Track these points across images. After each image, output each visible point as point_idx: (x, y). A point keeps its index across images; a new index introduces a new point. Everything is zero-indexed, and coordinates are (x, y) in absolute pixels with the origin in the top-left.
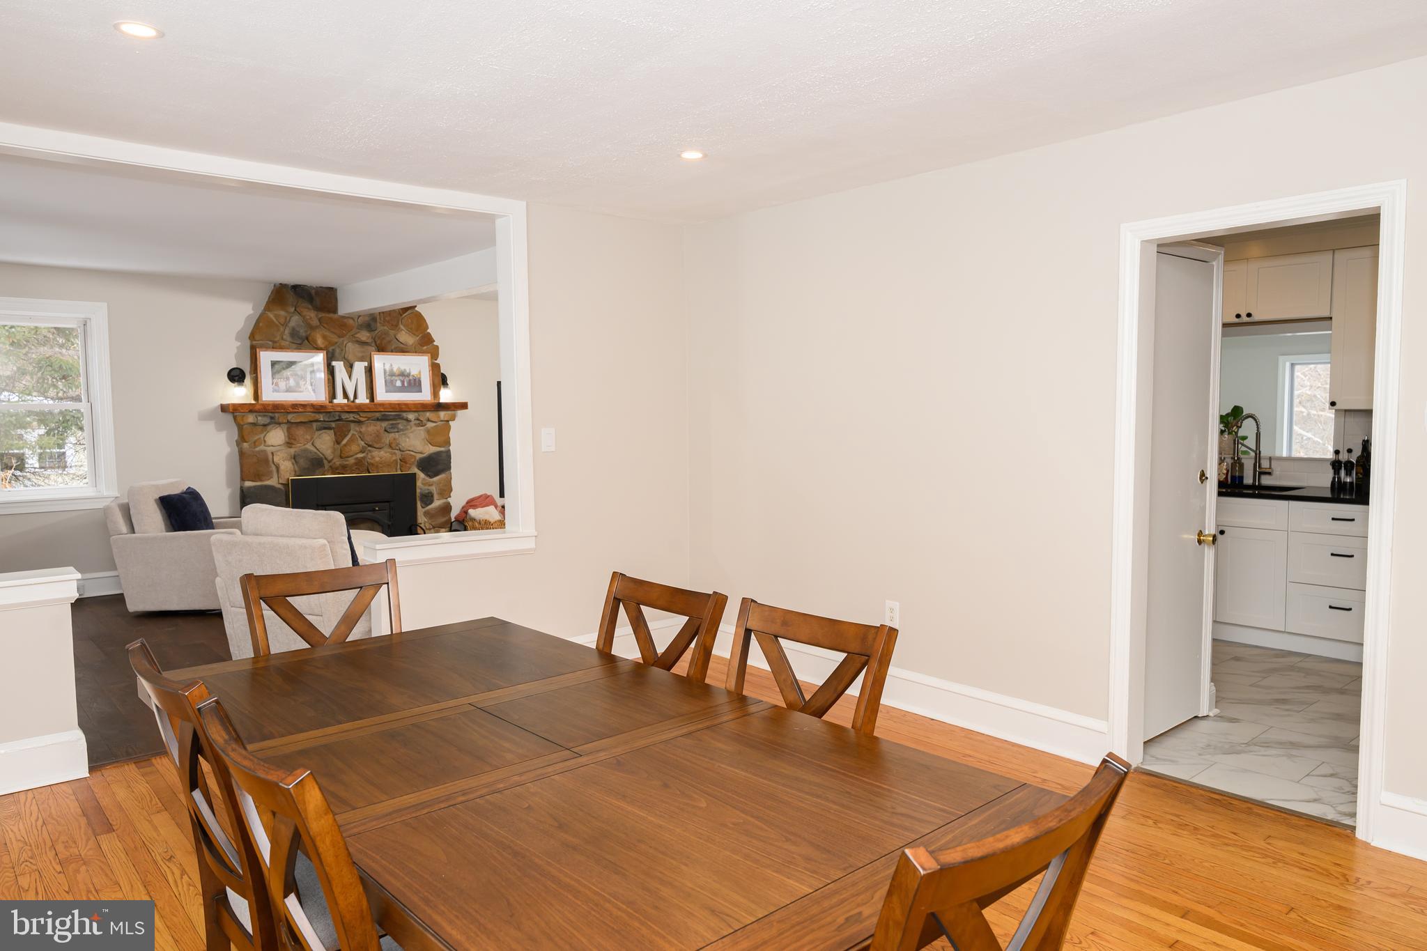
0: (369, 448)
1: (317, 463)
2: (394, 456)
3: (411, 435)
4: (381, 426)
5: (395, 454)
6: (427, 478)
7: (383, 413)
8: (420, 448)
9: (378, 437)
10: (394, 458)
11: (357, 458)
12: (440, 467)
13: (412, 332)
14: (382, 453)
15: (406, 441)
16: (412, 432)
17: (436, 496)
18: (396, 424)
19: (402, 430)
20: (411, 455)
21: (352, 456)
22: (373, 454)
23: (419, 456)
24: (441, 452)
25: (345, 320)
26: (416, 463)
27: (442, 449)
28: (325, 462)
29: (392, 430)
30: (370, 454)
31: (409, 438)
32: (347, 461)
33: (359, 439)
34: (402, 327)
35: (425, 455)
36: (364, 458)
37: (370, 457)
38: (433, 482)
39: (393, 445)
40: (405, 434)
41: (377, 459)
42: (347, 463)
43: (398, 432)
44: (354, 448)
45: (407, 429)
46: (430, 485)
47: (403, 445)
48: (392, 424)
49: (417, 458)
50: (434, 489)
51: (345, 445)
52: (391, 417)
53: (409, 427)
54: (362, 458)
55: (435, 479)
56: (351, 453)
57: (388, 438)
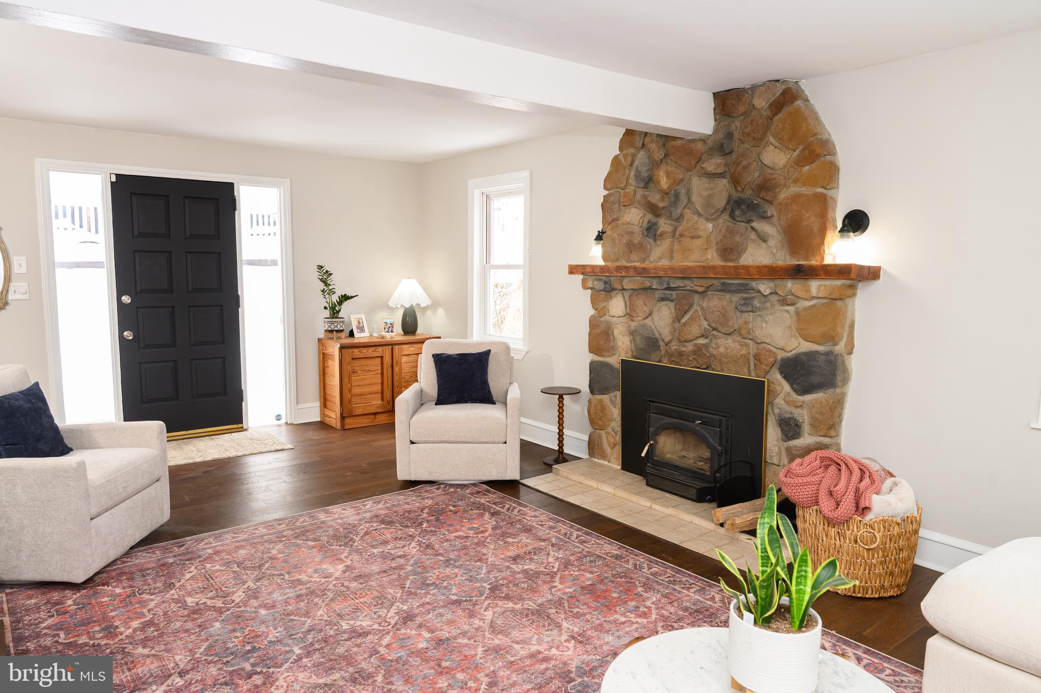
0: (715, 332)
1: (652, 343)
2: (745, 348)
3: (770, 318)
4: (731, 301)
5: (746, 345)
6: (793, 394)
7: (723, 281)
8: (781, 342)
9: (724, 317)
10: (743, 352)
11: (695, 345)
12: (815, 379)
13: (784, 145)
14: (730, 341)
15: (762, 328)
16: (771, 314)
17: (806, 428)
18: (750, 298)
19: (758, 309)
20: (770, 351)
21: (691, 341)
22: (719, 341)
23: (781, 355)
24: (817, 352)
25: (692, 146)
26: (777, 365)
27: (821, 348)
28: (661, 343)
29: (744, 309)
30: (715, 341)
31: (766, 322)
32: (685, 346)
33: (702, 317)
34: (772, 140)
35: (790, 354)
36: (706, 346)
37: (714, 345)
38: (803, 402)
39: (743, 332)
40: (760, 316)
41: (722, 350)
42: (684, 349)
43: (752, 311)
44: (695, 330)
45: (766, 308)
46: (796, 407)
47: (757, 333)
48: (745, 299)
49: (779, 358)
50: (803, 416)
51: (684, 324)
52: (733, 288)
53: (768, 305)
54: (704, 345)
55: (808, 398)
56: (690, 337)
57: (737, 320)
